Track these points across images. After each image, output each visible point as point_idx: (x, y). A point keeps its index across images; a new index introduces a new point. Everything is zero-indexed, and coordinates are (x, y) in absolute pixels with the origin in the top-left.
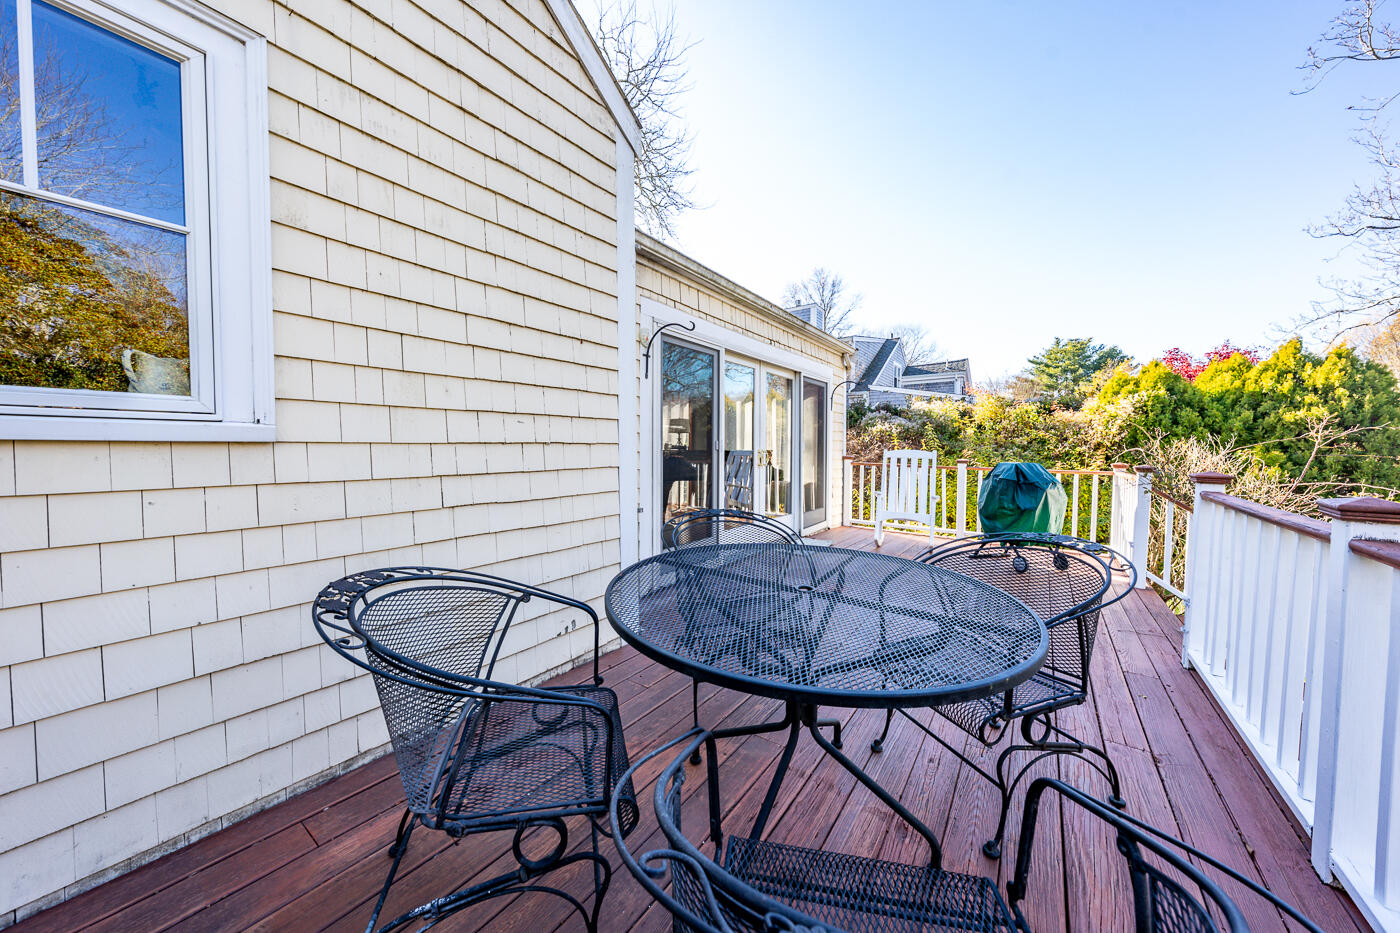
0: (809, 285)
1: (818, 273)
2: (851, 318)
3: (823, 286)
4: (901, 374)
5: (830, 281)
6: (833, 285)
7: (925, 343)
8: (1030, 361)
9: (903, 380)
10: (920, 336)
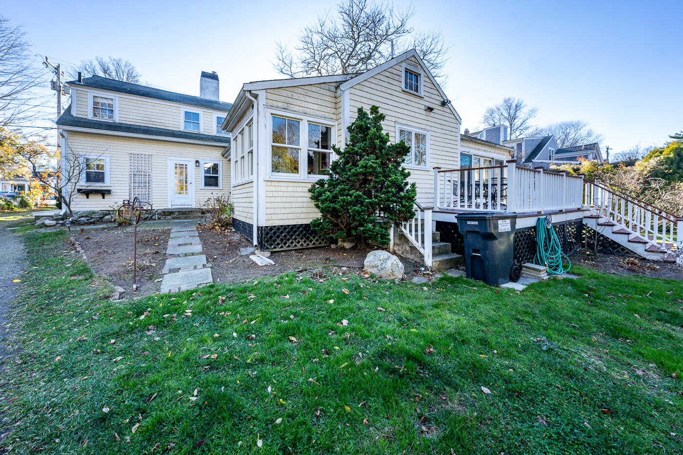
0: (501, 108)
1: (506, 101)
2: (529, 123)
3: (510, 107)
4: (554, 153)
5: (514, 105)
6: (516, 106)
7: (583, 132)
8: (671, 137)
9: (555, 156)
10: (579, 127)
